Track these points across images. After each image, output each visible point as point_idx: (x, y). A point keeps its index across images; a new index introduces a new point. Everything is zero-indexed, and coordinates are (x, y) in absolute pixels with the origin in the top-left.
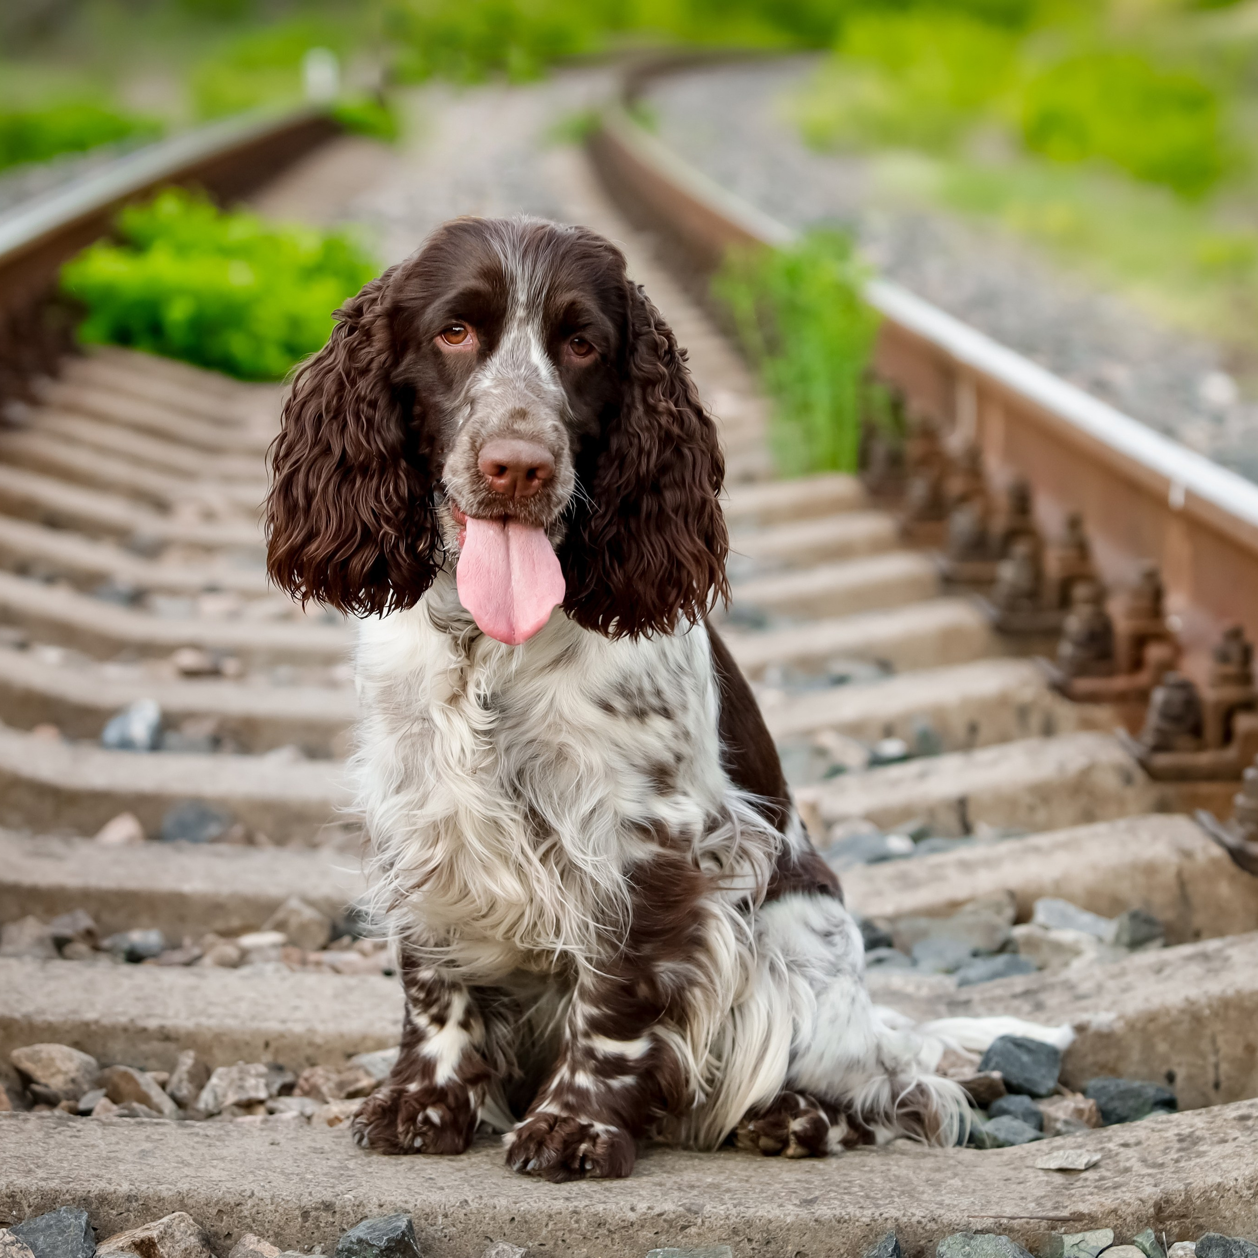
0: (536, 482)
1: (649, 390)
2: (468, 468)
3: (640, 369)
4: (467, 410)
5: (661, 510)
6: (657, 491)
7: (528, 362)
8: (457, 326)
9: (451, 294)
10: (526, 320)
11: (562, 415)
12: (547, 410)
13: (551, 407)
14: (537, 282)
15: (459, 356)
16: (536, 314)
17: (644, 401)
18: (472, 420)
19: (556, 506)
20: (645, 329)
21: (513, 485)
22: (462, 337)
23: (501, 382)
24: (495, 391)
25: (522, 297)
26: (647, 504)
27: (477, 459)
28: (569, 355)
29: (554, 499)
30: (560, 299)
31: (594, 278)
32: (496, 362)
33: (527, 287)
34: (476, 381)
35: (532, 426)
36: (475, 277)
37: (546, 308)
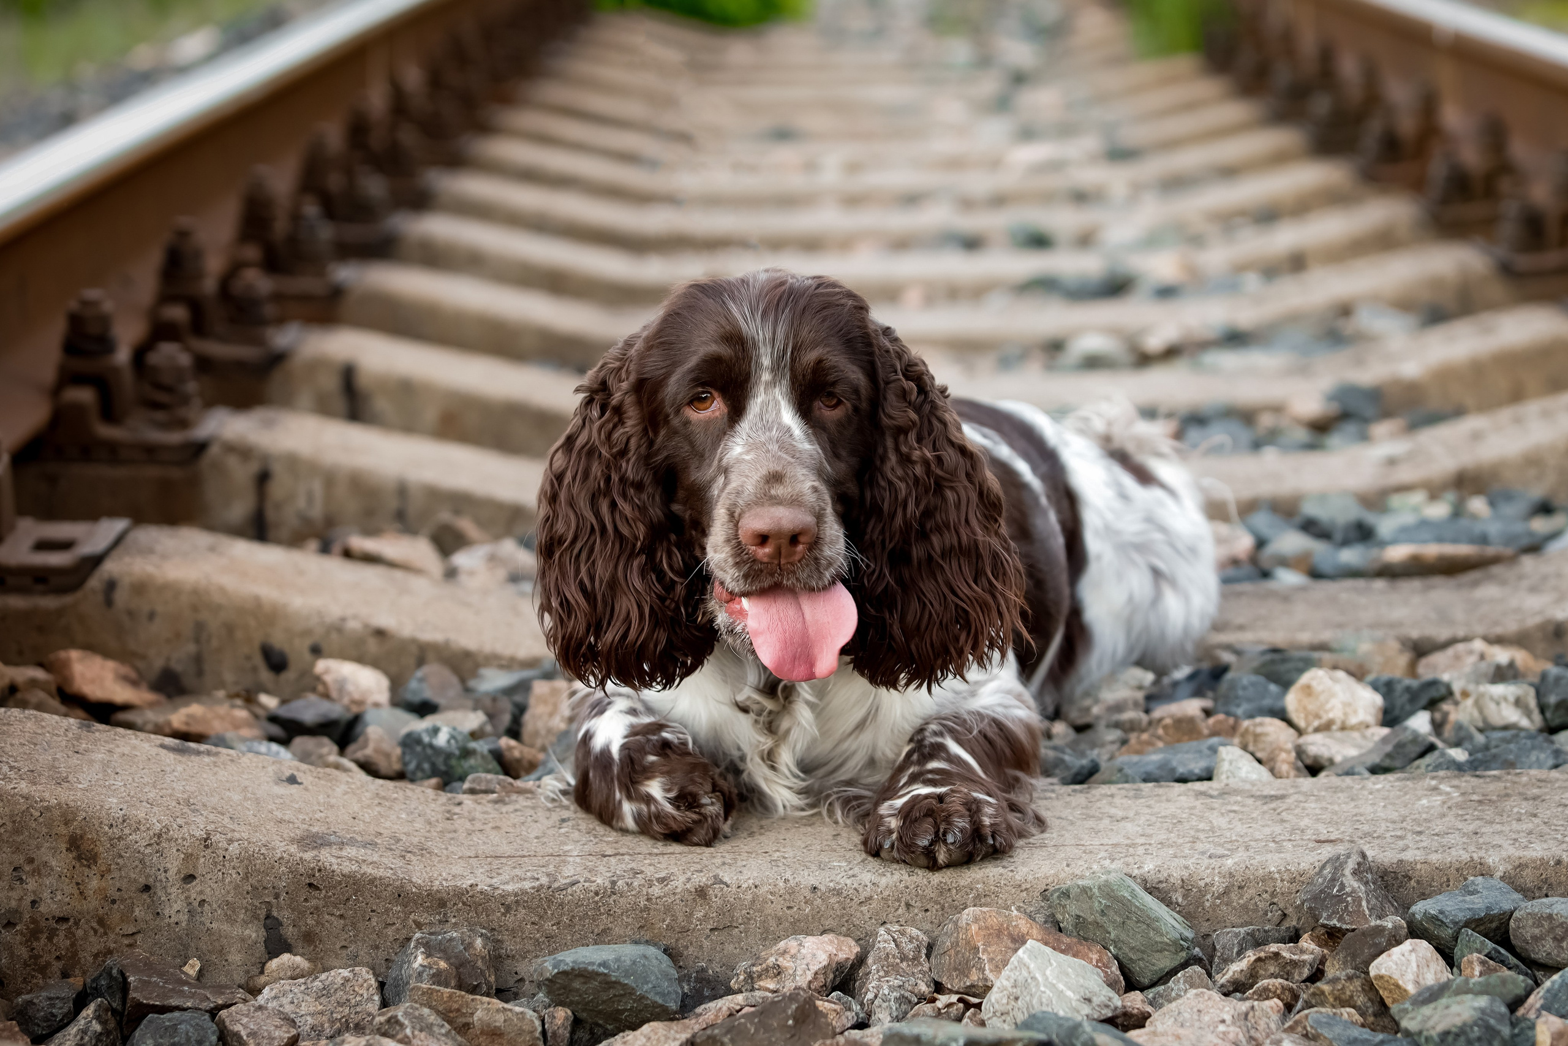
0: (800, 547)
1: (902, 438)
2: (728, 541)
3: (891, 417)
4: (721, 480)
5: (930, 558)
6: (924, 536)
7: (779, 424)
8: (703, 393)
9: (693, 362)
10: (773, 383)
11: (820, 473)
12: (804, 471)
13: (807, 467)
14: (779, 344)
15: (708, 422)
16: (783, 376)
17: (897, 449)
18: (726, 491)
19: (827, 569)
20: (893, 377)
21: (778, 553)
22: (709, 402)
23: (752, 447)
24: (747, 457)
25: (766, 361)
26: (917, 552)
27: (737, 531)
28: (820, 409)
29: (823, 562)
30: (806, 359)
31: (837, 329)
32: (745, 426)
33: (769, 350)
34: (727, 449)
35: (790, 490)
36: (716, 342)
37: (792, 369)
